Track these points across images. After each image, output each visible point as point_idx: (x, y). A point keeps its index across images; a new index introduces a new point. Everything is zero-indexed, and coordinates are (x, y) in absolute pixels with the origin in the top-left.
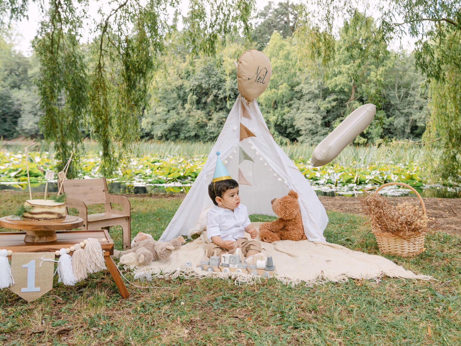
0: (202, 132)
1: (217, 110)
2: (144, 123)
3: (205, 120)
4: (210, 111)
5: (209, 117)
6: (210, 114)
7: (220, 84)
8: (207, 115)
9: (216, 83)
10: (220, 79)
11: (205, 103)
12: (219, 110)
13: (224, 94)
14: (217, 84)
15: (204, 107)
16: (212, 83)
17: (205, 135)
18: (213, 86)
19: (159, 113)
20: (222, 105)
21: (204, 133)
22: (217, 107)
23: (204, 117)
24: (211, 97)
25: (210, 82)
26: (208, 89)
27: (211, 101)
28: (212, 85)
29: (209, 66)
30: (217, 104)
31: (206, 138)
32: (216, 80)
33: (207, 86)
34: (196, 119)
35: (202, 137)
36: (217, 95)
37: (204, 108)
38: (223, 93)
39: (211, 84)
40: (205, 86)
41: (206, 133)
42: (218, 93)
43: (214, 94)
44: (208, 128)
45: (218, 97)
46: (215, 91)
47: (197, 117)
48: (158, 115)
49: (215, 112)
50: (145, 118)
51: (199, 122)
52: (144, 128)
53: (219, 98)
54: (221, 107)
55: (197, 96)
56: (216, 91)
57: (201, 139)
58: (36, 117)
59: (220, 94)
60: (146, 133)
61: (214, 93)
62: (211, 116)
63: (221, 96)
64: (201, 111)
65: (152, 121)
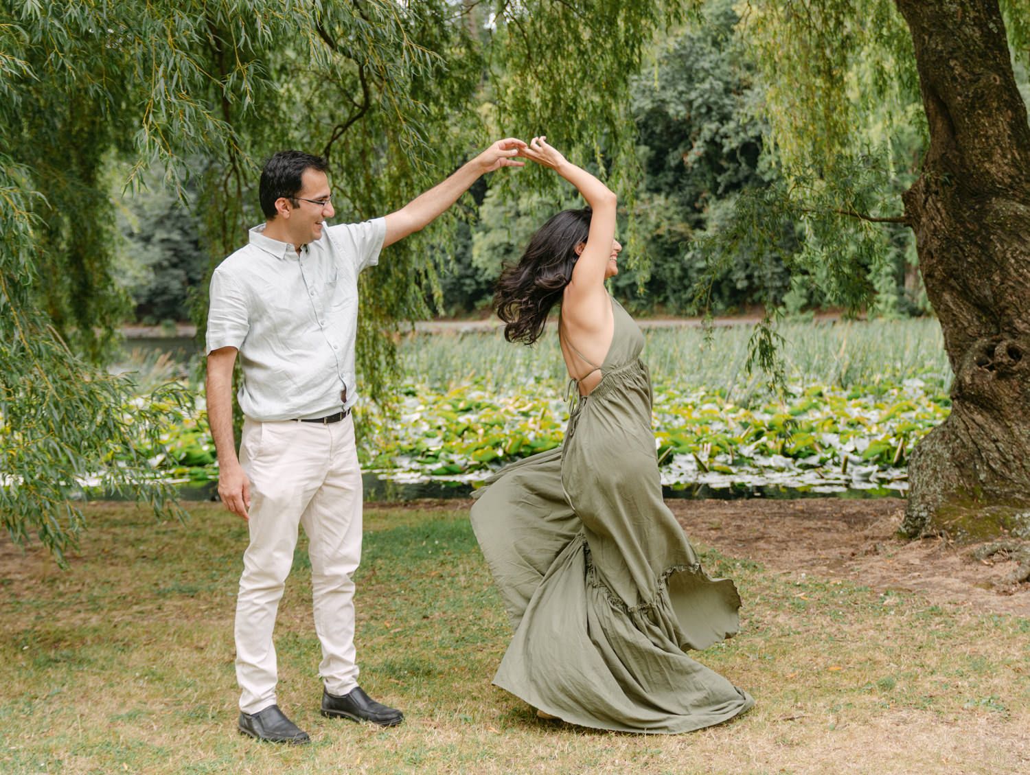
0: (672, 270)
1: (720, 190)
2: (480, 249)
3: (681, 227)
4: (698, 195)
5: (695, 216)
6: (698, 205)
7: (727, 101)
8: (688, 209)
9: (712, 99)
10: (727, 83)
11: (681, 168)
12: (726, 191)
13: (742, 134)
14: (716, 103)
15: (676, 182)
16: (700, 100)
17: (681, 279)
18: (703, 110)
19: (526, 214)
20: (736, 171)
21: (678, 272)
22: (719, 179)
23: (675, 217)
24: (698, 149)
25: (693, 95)
26: (687, 121)
27: (699, 160)
28: (699, 107)
29: (688, 44)
30: (721, 170)
31: (686, 288)
32: (712, 88)
33: (683, 111)
34: (651, 227)
35: (674, 287)
36: (718, 139)
37: (675, 186)
38: (737, 133)
39: (696, 104)
40: (678, 113)
41: (684, 270)
42: (722, 130)
43: (708, 138)
44: (689, 256)
45: (721, 146)
46: (709, 128)
47: (653, 219)
48: (524, 220)
49: (714, 198)
50: (481, 234)
51: (660, 236)
52: (480, 266)
53: (725, 150)
54: (735, 180)
55: (652, 148)
56: (714, 126)
57: (669, 292)
58: (150, 247)
59: (726, 136)
60: (487, 282)
61: (706, 134)
62: (700, 211)
63: (730, 145)
64: (667, 197)
65: (505, 240)
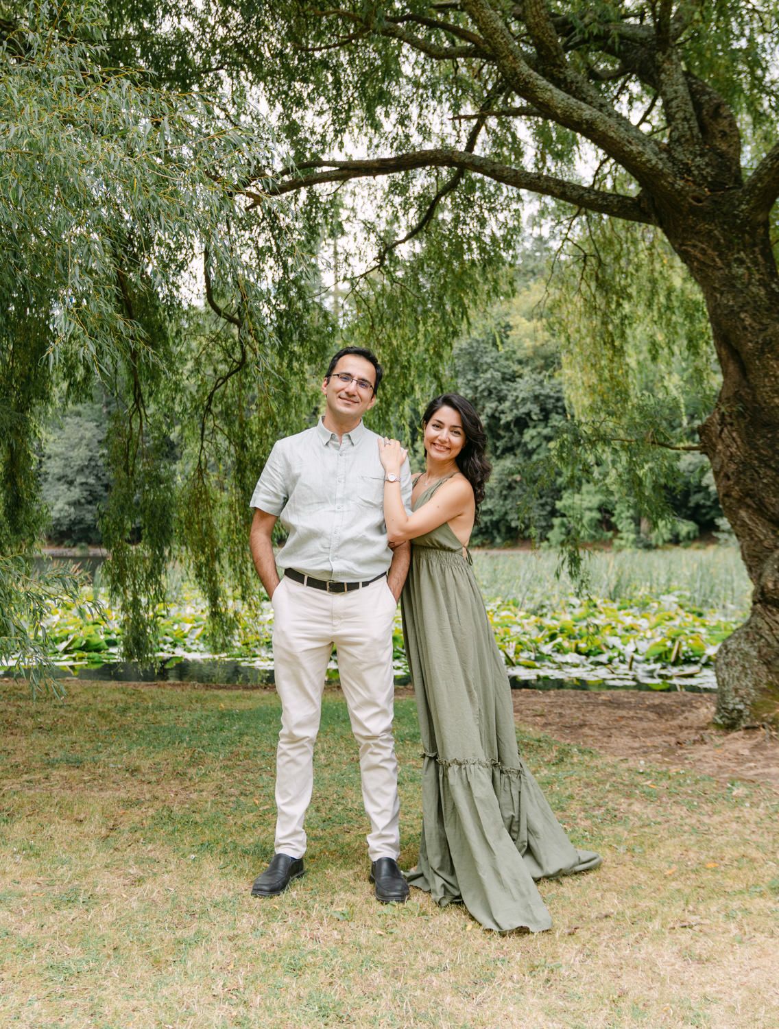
1: (499, 452)
7: (504, 387)
9: (492, 386)
10: (504, 374)
12: (503, 452)
13: (515, 411)
14: (495, 388)
16: (483, 386)
18: (485, 394)
20: (511, 438)
22: (498, 444)
25: (478, 382)
26: (474, 402)
28: (483, 391)
30: (499, 438)
32: (493, 377)
33: (470, 394)
36: (497, 414)
38: (511, 410)
39: (480, 389)
40: (467, 395)
42: (500, 408)
43: (490, 414)
45: (499, 419)
46: (490, 406)
49: (494, 458)
53: (502, 422)
54: (509, 445)
56: (494, 405)
58: (72, 488)
59: (503, 412)
61: (488, 411)
63: (505, 419)
